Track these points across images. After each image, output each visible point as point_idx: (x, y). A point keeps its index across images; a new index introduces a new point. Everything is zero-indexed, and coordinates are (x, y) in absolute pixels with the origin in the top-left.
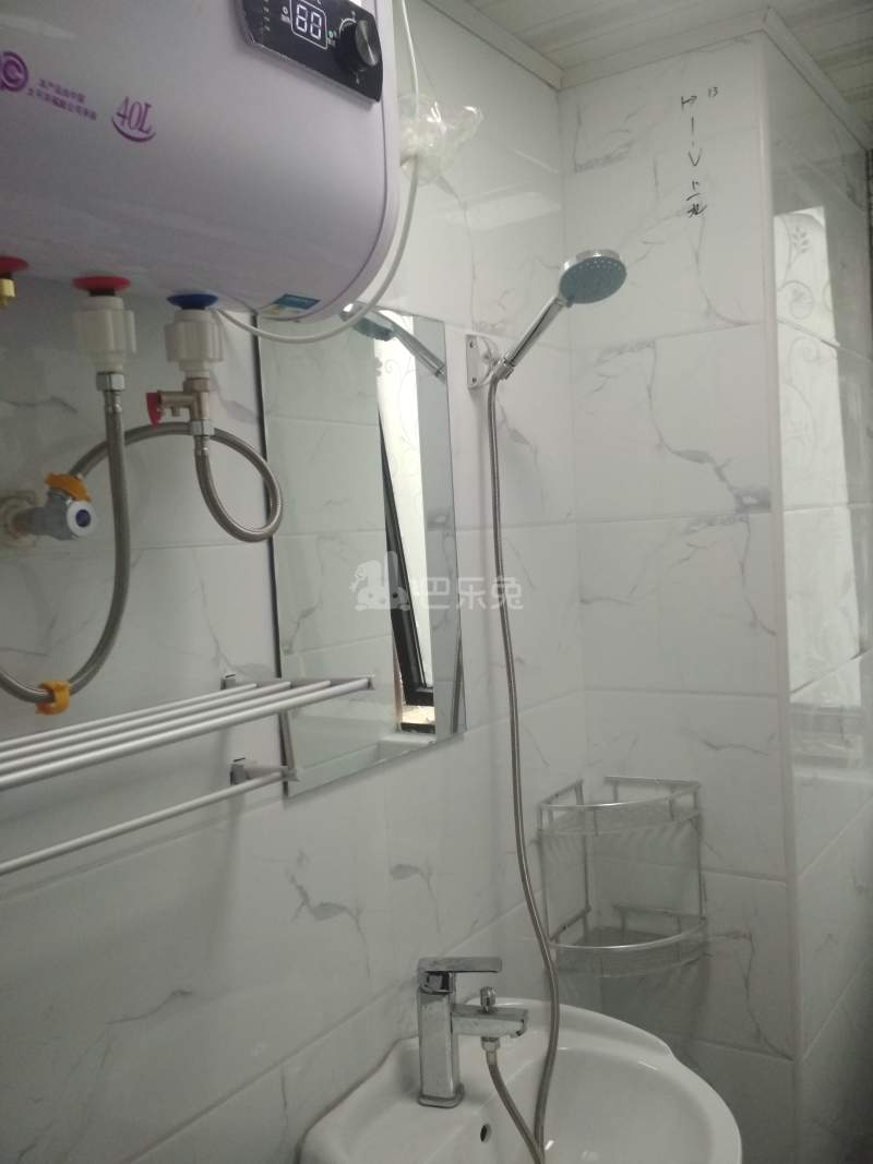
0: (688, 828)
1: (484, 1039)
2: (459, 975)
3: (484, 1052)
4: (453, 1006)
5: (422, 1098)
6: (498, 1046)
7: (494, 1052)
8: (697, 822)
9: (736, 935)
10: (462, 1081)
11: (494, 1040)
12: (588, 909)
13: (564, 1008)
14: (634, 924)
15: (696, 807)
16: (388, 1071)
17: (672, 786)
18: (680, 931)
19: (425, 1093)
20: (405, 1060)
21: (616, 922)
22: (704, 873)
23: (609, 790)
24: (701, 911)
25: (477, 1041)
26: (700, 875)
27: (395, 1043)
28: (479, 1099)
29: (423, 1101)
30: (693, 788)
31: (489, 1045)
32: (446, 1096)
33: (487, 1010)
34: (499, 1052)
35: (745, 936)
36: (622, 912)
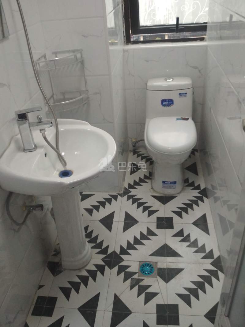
0: (80, 64)
1: (40, 130)
2: (29, 113)
3: (41, 134)
4: (29, 123)
5: (25, 150)
6: (45, 131)
7: (44, 133)
8: (82, 63)
9: (96, 93)
10: (35, 144)
11: (44, 130)
12: (53, 94)
13: (58, 119)
14: (67, 96)
15: (82, 56)
16: (12, 146)
17: (74, 51)
18: (81, 96)
19: (25, 149)
20: (17, 141)
21: (62, 97)
22: (86, 77)
23: (54, 55)
24: (86, 89)
25: (39, 131)
26: (85, 78)
27: (12, 138)
28: (42, 147)
29: (26, 151)
30: (80, 51)
31: (43, 132)
32: (33, 148)
33: (40, 122)
34: (46, 133)
35: (99, 93)
36: (63, 93)
